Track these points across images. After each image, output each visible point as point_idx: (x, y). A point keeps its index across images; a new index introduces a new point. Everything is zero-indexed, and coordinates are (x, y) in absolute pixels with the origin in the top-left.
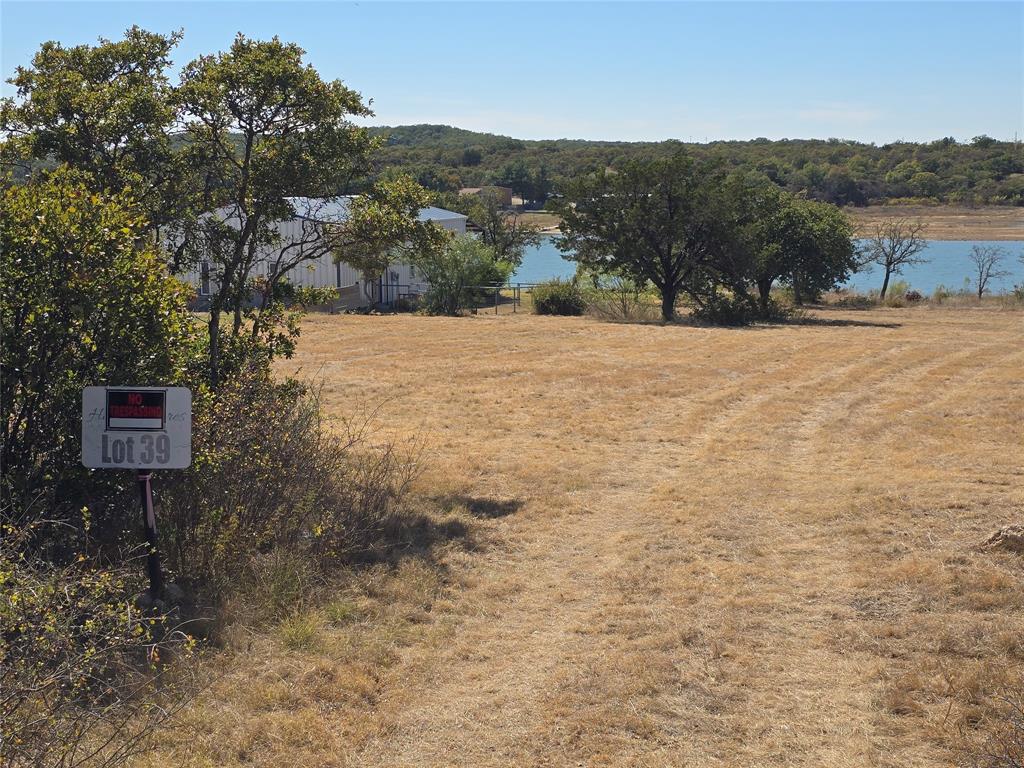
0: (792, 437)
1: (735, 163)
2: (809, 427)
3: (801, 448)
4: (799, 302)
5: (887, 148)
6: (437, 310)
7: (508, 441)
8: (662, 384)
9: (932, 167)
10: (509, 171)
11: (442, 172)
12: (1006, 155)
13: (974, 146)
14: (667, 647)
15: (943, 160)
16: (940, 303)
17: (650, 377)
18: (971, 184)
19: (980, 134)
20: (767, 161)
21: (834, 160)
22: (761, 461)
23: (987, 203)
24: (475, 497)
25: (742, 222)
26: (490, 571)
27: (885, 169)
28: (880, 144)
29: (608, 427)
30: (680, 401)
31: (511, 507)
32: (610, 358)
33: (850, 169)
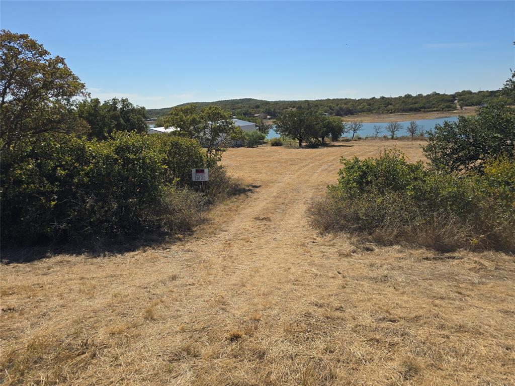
0: (314, 173)
1: (321, 105)
2: (320, 170)
3: (316, 174)
4: (333, 141)
5: (359, 100)
6: (249, 147)
7: (261, 175)
8: (294, 162)
9: (369, 105)
10: (266, 109)
11: (250, 110)
12: (388, 101)
13: (380, 99)
14: (279, 205)
15: (372, 103)
16: (365, 139)
17: (292, 161)
18: (379, 109)
19: (381, 96)
20: (329, 105)
21: (345, 104)
22: (307, 177)
23: (383, 113)
24: (253, 185)
25: (316, 124)
26: (255, 196)
27: (358, 105)
28: (357, 99)
29: (280, 172)
30: (296, 166)
31: (259, 186)
32: (285, 157)
33: (349, 106)
